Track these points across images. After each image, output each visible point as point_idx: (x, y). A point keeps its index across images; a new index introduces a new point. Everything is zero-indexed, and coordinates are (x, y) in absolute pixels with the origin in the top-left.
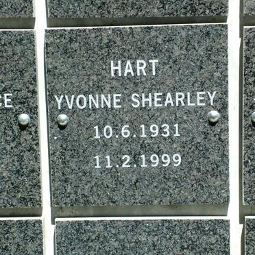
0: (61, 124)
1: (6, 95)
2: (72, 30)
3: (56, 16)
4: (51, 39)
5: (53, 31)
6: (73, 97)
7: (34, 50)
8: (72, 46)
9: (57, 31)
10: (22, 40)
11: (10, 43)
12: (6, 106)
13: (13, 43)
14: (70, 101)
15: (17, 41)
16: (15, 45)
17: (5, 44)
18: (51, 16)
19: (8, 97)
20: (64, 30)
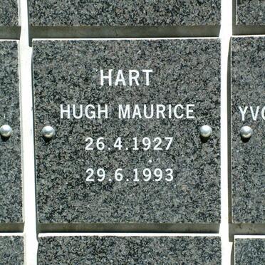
0: (244, 136)
1: (188, 106)
2: (260, 38)
3: (244, 23)
4: (238, 47)
5: (240, 38)
6: (258, 108)
7: (219, 59)
8: (260, 54)
9: (244, 39)
10: (207, 48)
11: (195, 52)
12: (188, 117)
13: (198, 52)
14: (255, 112)
15: (202, 49)
16: (200, 54)
17: (190, 53)
18: (239, 23)
19: (190, 107)
20: (252, 38)
